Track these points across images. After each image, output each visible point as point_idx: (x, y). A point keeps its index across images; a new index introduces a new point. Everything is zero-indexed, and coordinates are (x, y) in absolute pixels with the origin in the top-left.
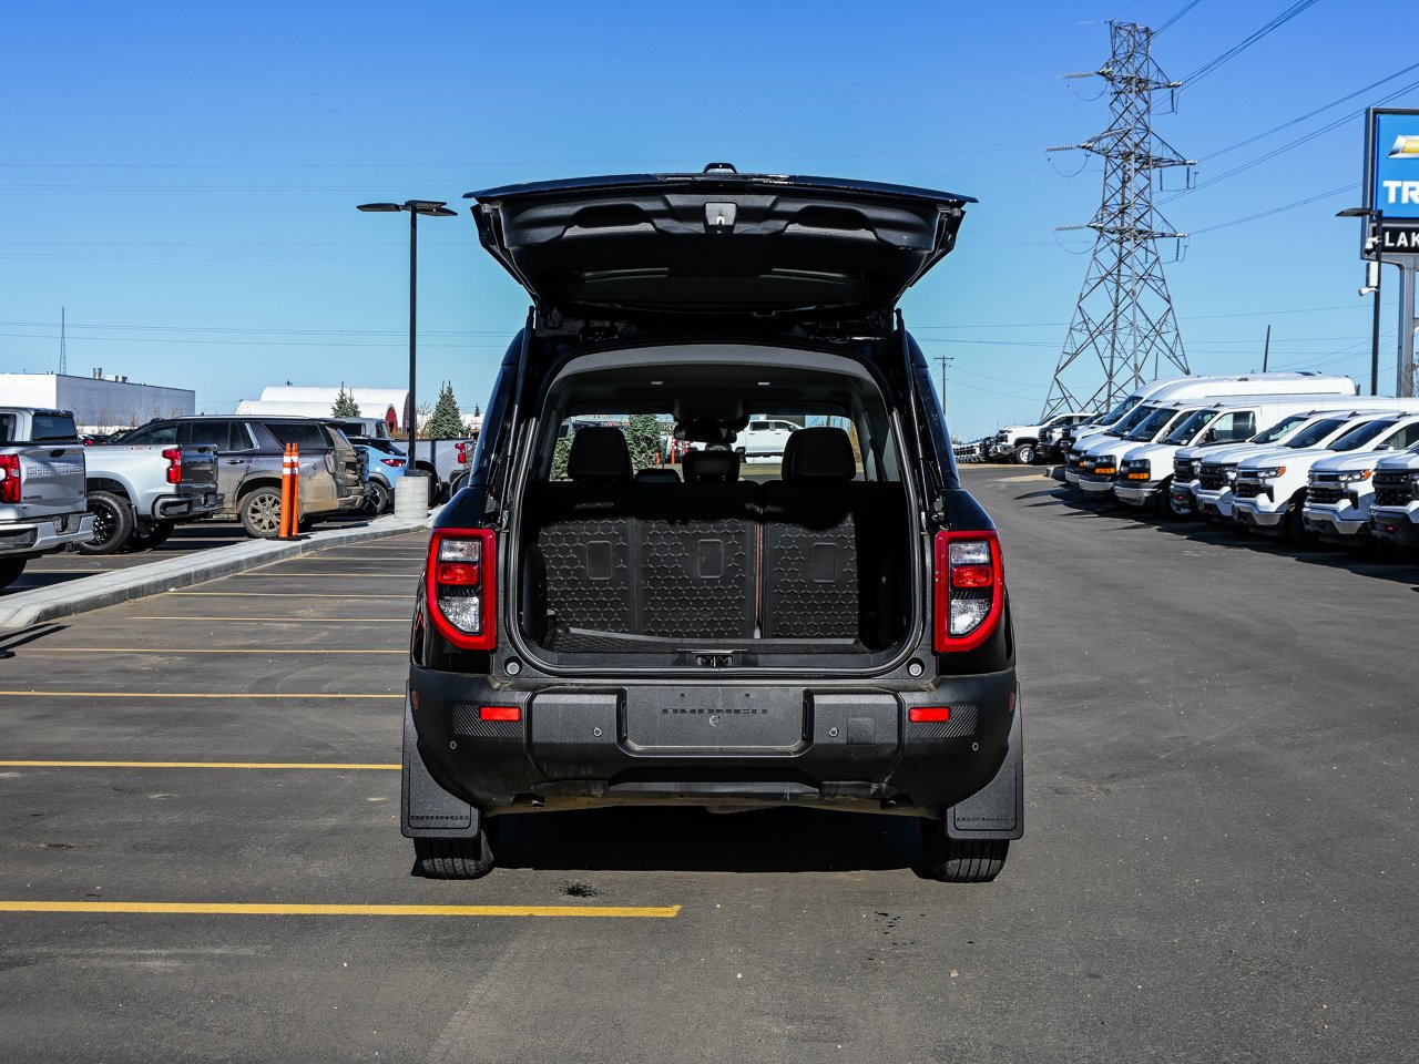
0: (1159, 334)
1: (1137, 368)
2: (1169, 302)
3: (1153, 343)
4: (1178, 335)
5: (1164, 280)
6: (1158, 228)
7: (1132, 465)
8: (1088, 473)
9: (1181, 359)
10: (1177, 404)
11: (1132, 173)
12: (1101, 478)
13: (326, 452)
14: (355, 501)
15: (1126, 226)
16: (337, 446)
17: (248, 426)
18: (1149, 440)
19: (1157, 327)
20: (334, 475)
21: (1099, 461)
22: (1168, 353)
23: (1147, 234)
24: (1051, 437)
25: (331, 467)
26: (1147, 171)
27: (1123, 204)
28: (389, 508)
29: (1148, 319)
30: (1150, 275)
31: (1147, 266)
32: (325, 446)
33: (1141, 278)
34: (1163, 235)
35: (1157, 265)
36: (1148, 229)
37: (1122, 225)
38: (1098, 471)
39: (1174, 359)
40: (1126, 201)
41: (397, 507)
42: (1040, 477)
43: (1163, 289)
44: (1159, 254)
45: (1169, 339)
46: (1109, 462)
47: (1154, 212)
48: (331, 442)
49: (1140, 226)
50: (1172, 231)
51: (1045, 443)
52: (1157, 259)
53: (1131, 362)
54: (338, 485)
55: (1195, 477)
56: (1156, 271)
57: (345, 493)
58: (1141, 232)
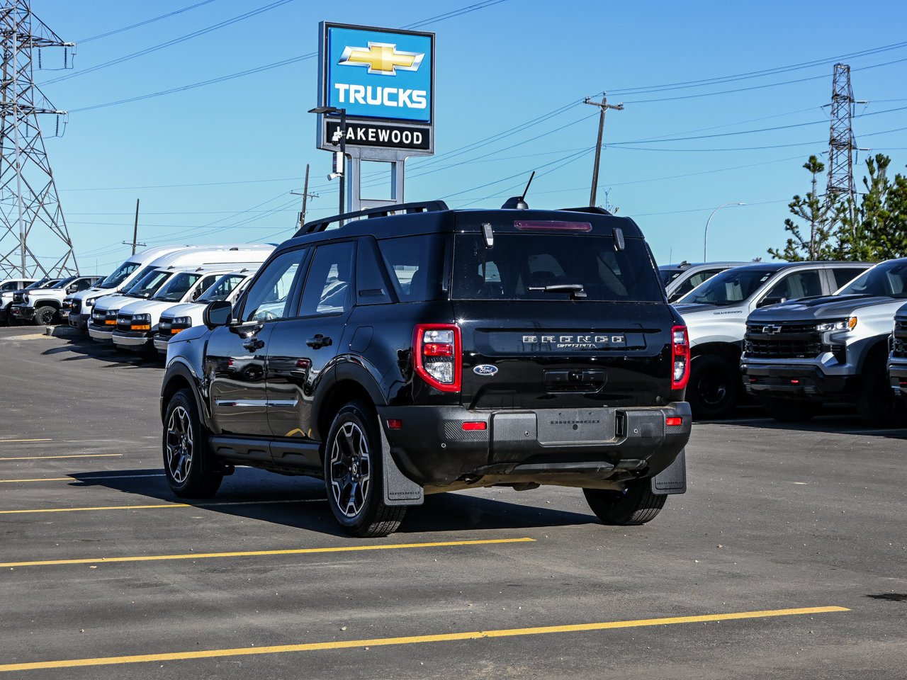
0: (41, 204)
1: (23, 237)
2: (50, 174)
3: (36, 214)
4: (59, 206)
5: (45, 154)
6: (39, 105)
7: (172, 322)
8: (123, 329)
9: (63, 229)
11: (15, 52)
12: (137, 334)
15: (8, 100)
19: (40, 198)
21: (134, 319)
22: (50, 223)
23: (28, 109)
24: (27, 299)
26: (28, 50)
27: (5, 80)
29: (31, 190)
30: (32, 149)
31: (29, 140)
33: (23, 151)
34: (43, 111)
35: (39, 140)
36: (30, 105)
37: (5, 100)
38: (133, 327)
39: (56, 229)
40: (8, 77)
42: (40, 336)
43: (45, 162)
44: (40, 130)
45: (52, 209)
46: (145, 320)
47: (35, 89)
49: (21, 102)
50: (51, 108)
51: (22, 305)
52: (39, 133)
56: (38, 146)
58: (23, 107)
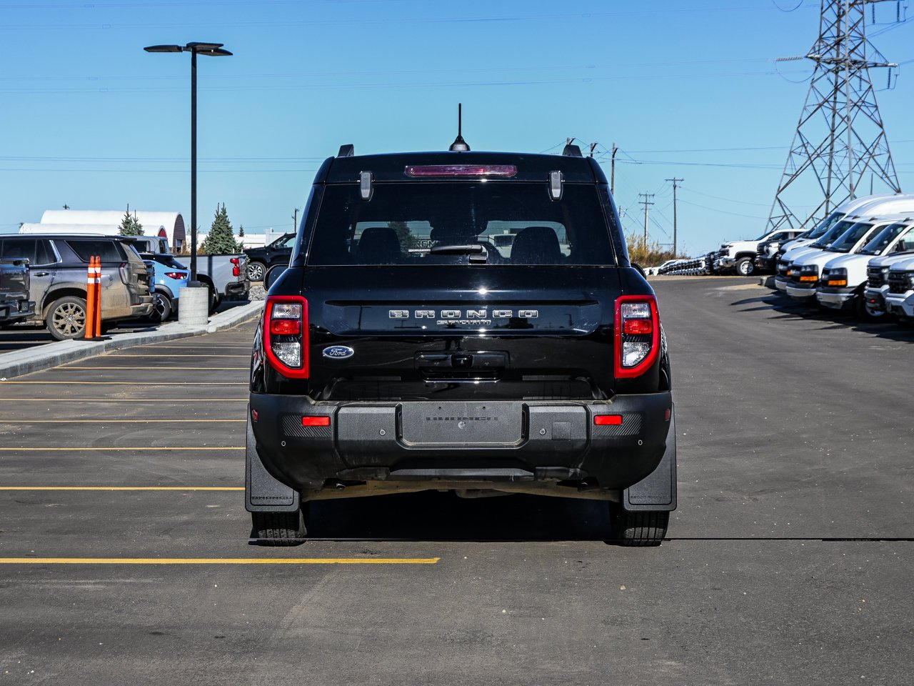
0: (872, 156)
1: (852, 189)
2: (881, 126)
3: (867, 164)
4: (890, 157)
5: (876, 106)
6: (870, 58)
7: (831, 273)
8: (794, 281)
9: (893, 179)
10: (872, 219)
11: (846, 8)
12: (805, 285)
13: (120, 265)
14: (147, 308)
15: (841, 57)
16: (130, 260)
17: (52, 242)
18: (848, 251)
19: (871, 150)
20: (128, 285)
21: (803, 270)
22: (881, 174)
23: (861, 64)
24: (768, 251)
25: (126, 279)
26: (861, 6)
27: (838, 36)
28: (173, 316)
29: (862, 143)
30: (863, 102)
31: (861, 94)
32: (120, 260)
33: (855, 105)
34: (876, 65)
35: (870, 93)
36: (860, 59)
37: (838, 55)
38: (802, 279)
39: (886, 179)
40: (841, 34)
41: (180, 315)
42: (755, 286)
43: (876, 114)
44: (872, 83)
45: (882, 160)
46: (813, 270)
47: (867, 44)
48: (125, 256)
49: (854, 57)
50: (883, 62)
51: (763, 257)
52: (870, 87)
53: (847, 182)
54: (131, 294)
55: (884, 283)
56: (869, 99)
57: (138, 301)
58: (855, 62)
